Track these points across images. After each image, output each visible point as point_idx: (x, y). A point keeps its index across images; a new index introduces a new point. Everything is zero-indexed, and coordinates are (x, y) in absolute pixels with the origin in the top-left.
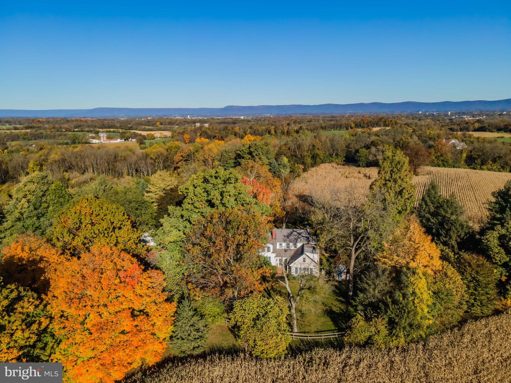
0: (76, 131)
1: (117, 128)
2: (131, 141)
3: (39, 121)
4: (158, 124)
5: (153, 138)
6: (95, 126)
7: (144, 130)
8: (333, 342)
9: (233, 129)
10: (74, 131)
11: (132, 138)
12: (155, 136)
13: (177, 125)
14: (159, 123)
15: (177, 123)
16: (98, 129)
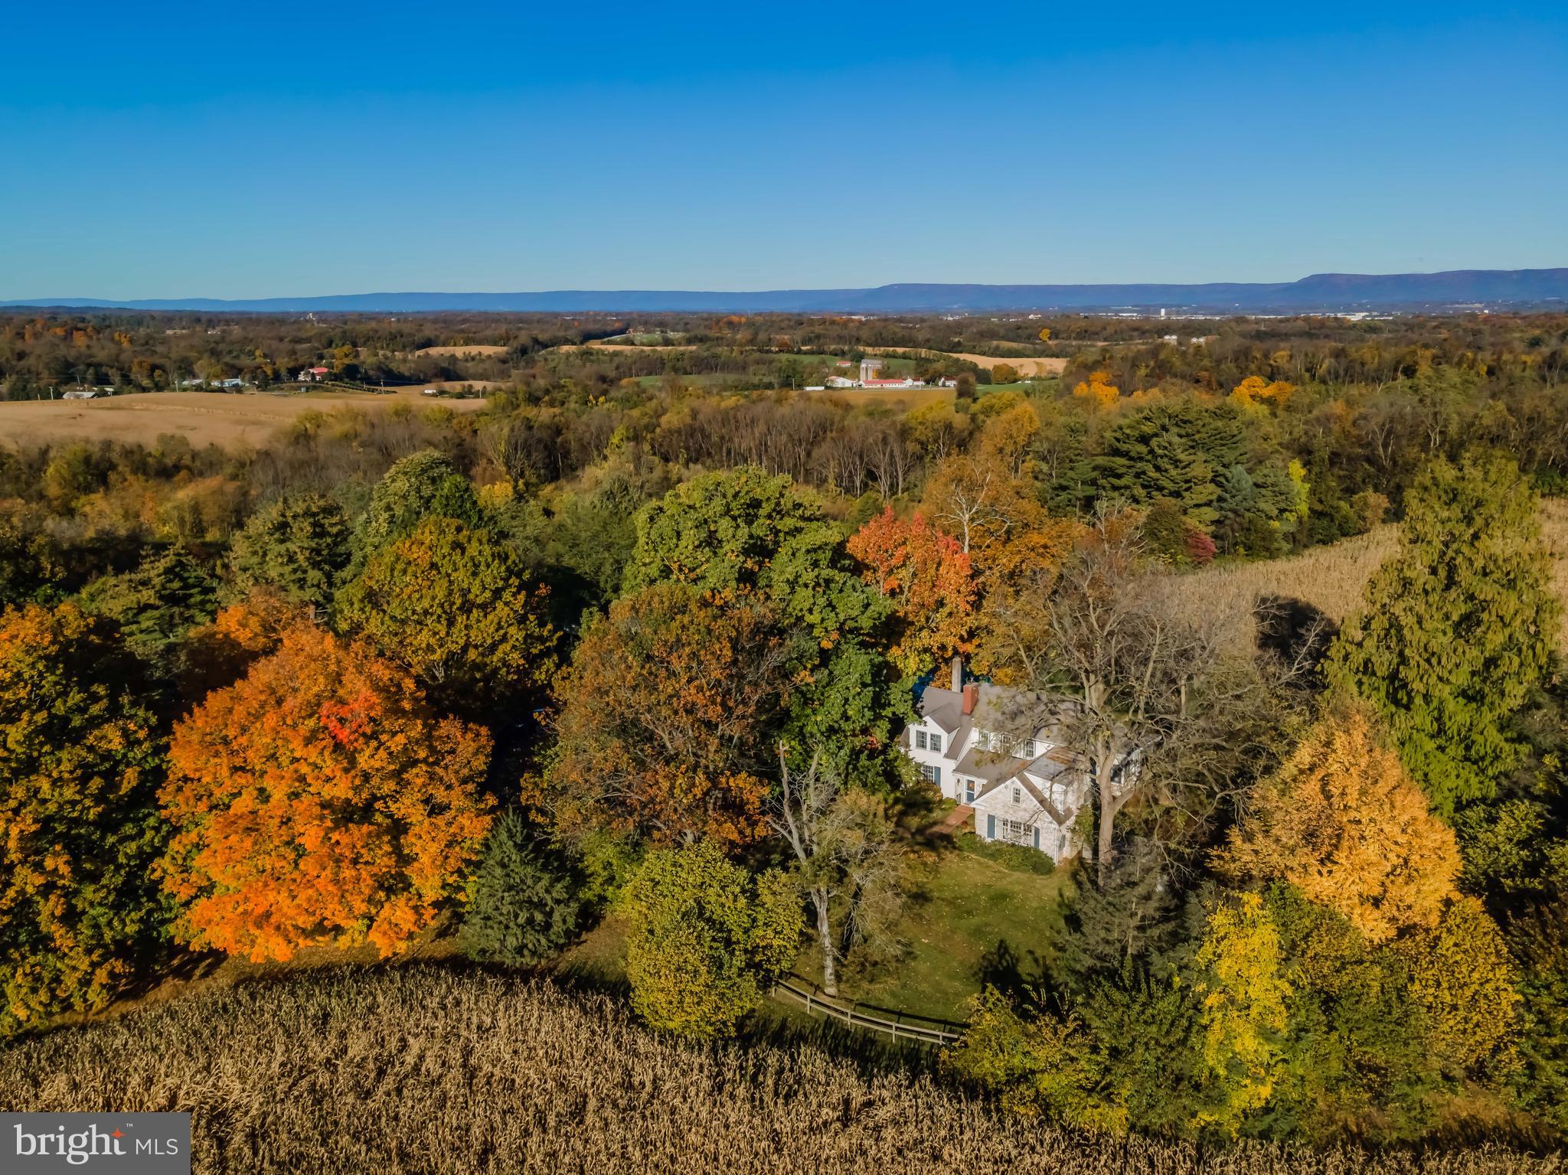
0: (805, 353)
1: (916, 345)
2: (944, 385)
3: (730, 324)
4: (1045, 334)
5: (1012, 377)
6: (858, 340)
7: (996, 353)
8: (923, 1055)
9: (1266, 356)
10: (799, 352)
11: (949, 378)
12: (1021, 373)
13: (1105, 340)
14: (1047, 331)
15: (1105, 333)
16: (861, 348)
